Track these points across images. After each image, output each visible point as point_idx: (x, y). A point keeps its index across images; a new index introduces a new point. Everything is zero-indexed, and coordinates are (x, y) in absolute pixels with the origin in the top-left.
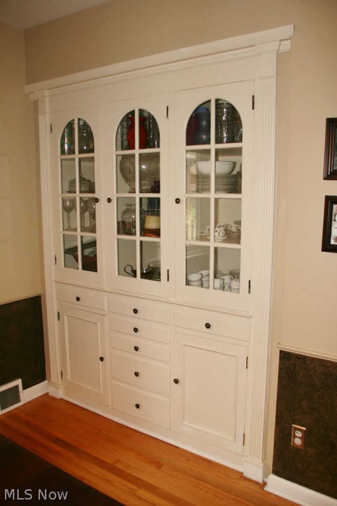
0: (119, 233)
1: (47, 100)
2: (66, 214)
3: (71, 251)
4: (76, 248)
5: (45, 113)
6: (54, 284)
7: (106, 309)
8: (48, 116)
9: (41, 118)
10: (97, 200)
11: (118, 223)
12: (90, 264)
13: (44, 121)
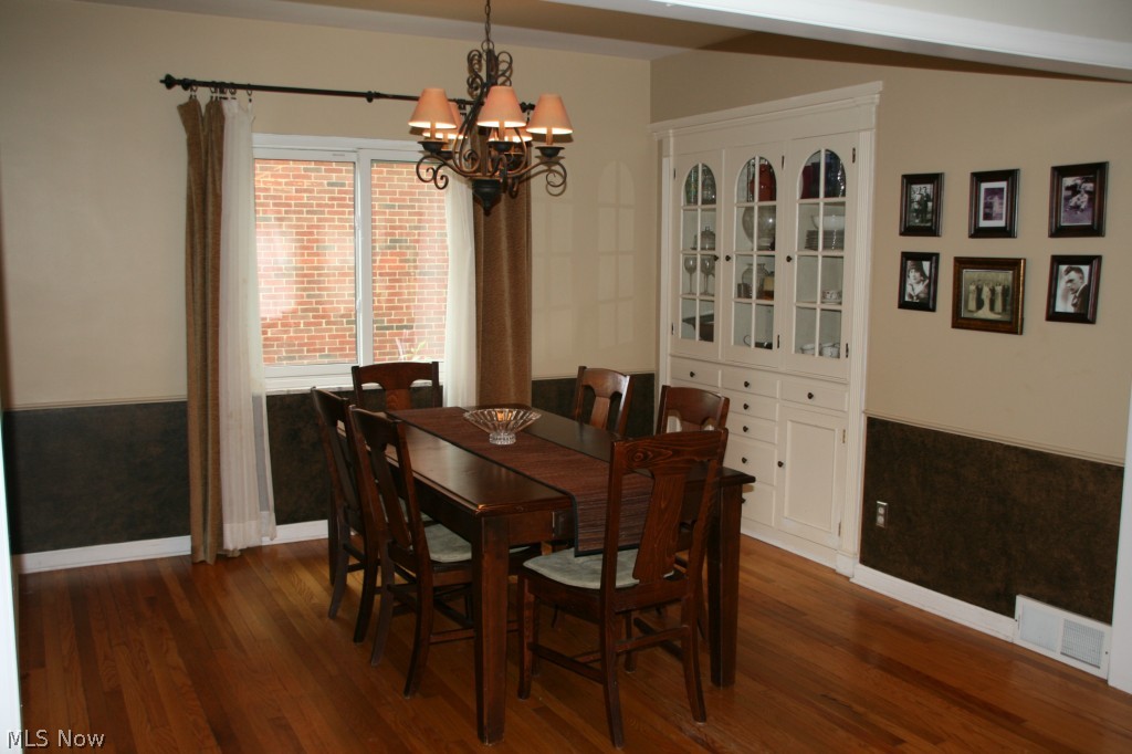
0: (739, 296)
1: (672, 140)
2: (688, 275)
3: (690, 321)
4: (694, 319)
5: (668, 156)
6: (669, 358)
7: (719, 385)
8: (672, 159)
9: (665, 160)
10: (716, 258)
11: (739, 285)
12: (707, 334)
13: (668, 165)
